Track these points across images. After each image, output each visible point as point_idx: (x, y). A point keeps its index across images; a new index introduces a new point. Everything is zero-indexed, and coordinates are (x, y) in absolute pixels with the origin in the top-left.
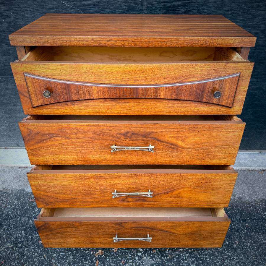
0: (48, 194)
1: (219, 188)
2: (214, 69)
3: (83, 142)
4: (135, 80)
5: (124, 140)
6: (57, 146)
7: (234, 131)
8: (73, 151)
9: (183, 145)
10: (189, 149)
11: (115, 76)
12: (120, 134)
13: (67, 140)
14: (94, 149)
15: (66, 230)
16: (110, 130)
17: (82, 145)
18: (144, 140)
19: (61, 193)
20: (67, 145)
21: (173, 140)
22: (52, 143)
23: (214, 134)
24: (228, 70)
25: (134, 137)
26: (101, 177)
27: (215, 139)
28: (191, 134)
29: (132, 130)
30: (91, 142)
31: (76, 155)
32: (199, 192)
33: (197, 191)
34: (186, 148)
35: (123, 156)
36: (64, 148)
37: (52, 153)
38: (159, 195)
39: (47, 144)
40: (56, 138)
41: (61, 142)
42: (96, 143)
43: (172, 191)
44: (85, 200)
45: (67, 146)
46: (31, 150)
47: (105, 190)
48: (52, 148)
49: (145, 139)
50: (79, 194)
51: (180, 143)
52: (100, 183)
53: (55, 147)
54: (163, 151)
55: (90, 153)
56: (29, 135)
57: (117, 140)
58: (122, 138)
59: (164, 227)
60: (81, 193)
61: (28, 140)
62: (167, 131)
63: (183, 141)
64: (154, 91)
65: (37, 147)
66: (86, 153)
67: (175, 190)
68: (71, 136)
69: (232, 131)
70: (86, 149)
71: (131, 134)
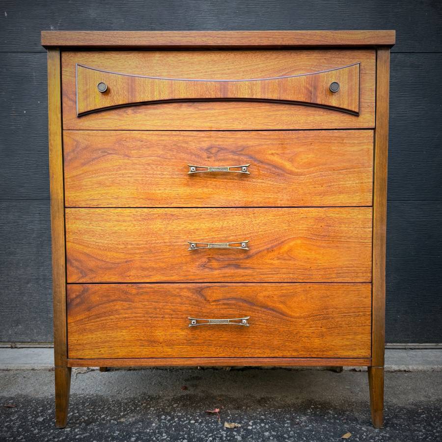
0: (90, 249)
1: (349, 238)
2: (325, 58)
3: (149, 164)
4: (222, 74)
5: (207, 159)
6: (110, 171)
7: (360, 143)
8: (132, 180)
9: (291, 169)
10: (301, 175)
11: (196, 69)
12: (201, 149)
13: (126, 161)
14: (164, 176)
15: (115, 306)
16: (187, 143)
17: (146, 169)
18: (235, 160)
19: (109, 249)
20: (125, 169)
21: (277, 159)
22: (104, 165)
23: (333, 148)
24: (343, 59)
25: (221, 155)
26: (172, 215)
27: (336, 157)
28: (301, 149)
29: (217, 143)
30: (159, 163)
31: (135, 188)
32: (319, 246)
33: (318, 244)
34: (297, 174)
35: (205, 190)
36: (120, 174)
37: (100, 184)
38: (260, 254)
39: (96, 167)
40: (110, 157)
41: (118, 164)
42: (167, 165)
43: (279, 244)
44: (144, 265)
45: (123, 172)
46: (70, 178)
47: (177, 242)
48: (102, 174)
49: (236, 157)
50: (138, 251)
51: (288, 165)
52: (170, 228)
53: (106, 173)
54: (263, 179)
55: (157, 184)
56: (73, 151)
57: (196, 159)
58: (205, 155)
59: (268, 299)
60: (139, 249)
61: (70, 160)
62: (268, 143)
63: (291, 160)
64: (249, 86)
65: (81, 172)
66: (151, 184)
67: (283, 242)
68: (132, 152)
69: (356, 142)
70: (152, 176)
71: (217, 149)
